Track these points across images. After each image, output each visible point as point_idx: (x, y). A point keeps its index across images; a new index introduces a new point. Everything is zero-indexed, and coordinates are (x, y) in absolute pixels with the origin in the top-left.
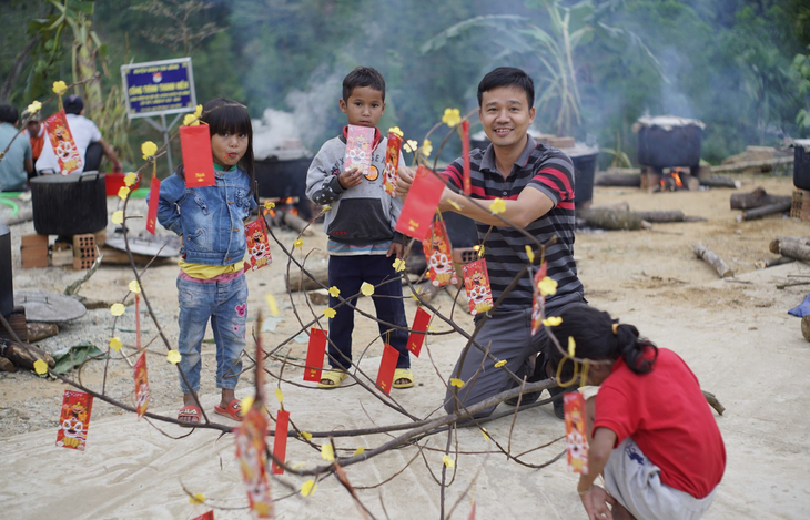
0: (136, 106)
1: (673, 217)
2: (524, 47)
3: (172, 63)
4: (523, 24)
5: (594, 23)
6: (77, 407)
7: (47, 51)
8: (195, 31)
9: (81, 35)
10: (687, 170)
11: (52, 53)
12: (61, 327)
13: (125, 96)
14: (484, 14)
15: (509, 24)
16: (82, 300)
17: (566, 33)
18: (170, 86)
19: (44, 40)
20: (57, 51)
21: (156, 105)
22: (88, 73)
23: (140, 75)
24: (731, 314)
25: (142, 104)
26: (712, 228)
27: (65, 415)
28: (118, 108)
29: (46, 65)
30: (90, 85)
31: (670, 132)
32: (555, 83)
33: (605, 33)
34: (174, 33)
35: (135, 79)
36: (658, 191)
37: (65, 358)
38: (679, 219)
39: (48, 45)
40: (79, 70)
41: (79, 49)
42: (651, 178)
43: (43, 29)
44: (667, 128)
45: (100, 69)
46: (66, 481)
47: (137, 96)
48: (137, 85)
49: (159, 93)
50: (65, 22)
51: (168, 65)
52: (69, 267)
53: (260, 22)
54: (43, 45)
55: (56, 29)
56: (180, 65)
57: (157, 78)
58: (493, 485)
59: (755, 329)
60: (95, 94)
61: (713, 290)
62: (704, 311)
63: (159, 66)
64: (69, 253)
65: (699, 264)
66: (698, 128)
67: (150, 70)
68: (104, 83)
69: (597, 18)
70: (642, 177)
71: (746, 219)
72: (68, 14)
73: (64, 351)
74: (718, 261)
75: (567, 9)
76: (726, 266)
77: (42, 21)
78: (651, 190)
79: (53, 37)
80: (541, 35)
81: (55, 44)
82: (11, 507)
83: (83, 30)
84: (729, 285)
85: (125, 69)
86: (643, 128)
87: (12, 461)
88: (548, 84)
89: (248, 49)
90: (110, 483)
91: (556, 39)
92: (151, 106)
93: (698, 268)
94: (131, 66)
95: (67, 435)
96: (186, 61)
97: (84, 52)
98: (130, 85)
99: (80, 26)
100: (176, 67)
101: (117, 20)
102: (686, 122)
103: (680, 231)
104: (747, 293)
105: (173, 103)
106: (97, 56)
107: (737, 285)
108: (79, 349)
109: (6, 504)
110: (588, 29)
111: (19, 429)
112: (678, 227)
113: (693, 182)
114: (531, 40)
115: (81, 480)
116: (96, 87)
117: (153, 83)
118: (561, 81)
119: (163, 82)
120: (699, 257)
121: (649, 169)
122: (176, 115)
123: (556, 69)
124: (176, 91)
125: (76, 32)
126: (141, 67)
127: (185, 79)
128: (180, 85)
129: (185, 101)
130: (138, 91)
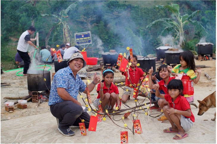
0: (78, 43)
1: (203, 66)
2: (171, 26)
3: (86, 33)
4: (171, 21)
5: (188, 19)
7: (57, 30)
8: (92, 25)
9: (65, 26)
10: (209, 55)
11: (58, 30)
13: (75, 41)
14: (161, 18)
15: (167, 20)
17: (181, 22)
19: (56, 27)
20: (59, 30)
21: (83, 43)
22: (67, 35)
23: (79, 36)
24: (207, 88)
25: (79, 42)
26: (212, 69)
28: (74, 43)
29: (57, 33)
30: (67, 38)
31: (205, 46)
32: (178, 35)
33: (191, 22)
34: (87, 26)
35: (78, 37)
36: (202, 60)
38: (204, 67)
39: (57, 29)
40: (65, 35)
41: (65, 29)
42: (201, 57)
43: (56, 25)
44: (204, 45)
45: (70, 34)
47: (78, 40)
48: (78, 38)
49: (83, 40)
50: (61, 23)
51: (85, 33)
54: (56, 29)
55: (59, 25)
56: (88, 33)
57: (83, 36)
59: (211, 91)
60: (69, 40)
61: (205, 83)
62: (201, 87)
63: (83, 33)
65: (205, 77)
66: (212, 45)
67: (81, 34)
68: (71, 37)
70: (198, 57)
72: (62, 21)
74: (208, 76)
75: (182, 16)
76: (210, 78)
77: (56, 23)
78: (200, 60)
79: (59, 27)
80: (175, 23)
81: (59, 28)
83: (66, 25)
84: (209, 82)
85: (75, 34)
86: (198, 45)
91: (179, 24)
92: (81, 43)
93: (204, 78)
94: (77, 34)
97: (66, 30)
98: (76, 38)
99: (65, 24)
100: (87, 34)
102: (209, 43)
103: (204, 70)
104: (212, 83)
105: (87, 42)
106: (69, 31)
107: (211, 81)
110: (187, 21)
112: (204, 69)
113: (211, 58)
114: (172, 24)
116: (69, 38)
117: (82, 37)
118: (180, 34)
119: (84, 37)
120: (205, 76)
121: (200, 55)
122: (87, 45)
124: (87, 39)
125: (64, 25)
126: (79, 34)
127: (89, 36)
128: (88, 38)
129: (89, 41)
130: (78, 39)
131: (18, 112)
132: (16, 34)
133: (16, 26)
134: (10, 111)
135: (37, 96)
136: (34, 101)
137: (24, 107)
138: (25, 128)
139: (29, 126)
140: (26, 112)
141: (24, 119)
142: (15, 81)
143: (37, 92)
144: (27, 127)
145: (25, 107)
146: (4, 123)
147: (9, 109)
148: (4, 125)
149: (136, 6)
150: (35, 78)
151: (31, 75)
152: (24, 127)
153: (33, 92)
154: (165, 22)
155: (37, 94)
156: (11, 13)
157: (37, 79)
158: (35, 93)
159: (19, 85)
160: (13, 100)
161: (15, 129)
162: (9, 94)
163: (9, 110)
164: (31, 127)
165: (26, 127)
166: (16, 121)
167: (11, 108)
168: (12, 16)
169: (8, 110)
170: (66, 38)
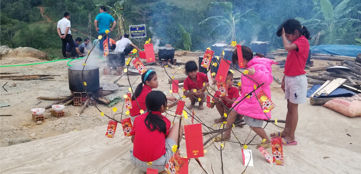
0: (132, 36)
2: (223, 24)
3: (141, 26)
4: (223, 18)
6: (113, 125)
8: (147, 18)
9: (120, 18)
12: (112, 92)
14: (215, 16)
15: (220, 18)
16: (118, 85)
17: (234, 21)
18: (141, 31)
21: (137, 35)
22: (121, 27)
25: (134, 35)
27: (109, 128)
32: (230, 33)
33: (243, 20)
34: (142, 18)
35: (132, 29)
37: (113, 101)
40: (119, 27)
44: (259, 44)
45: (124, 27)
46: (110, 144)
49: (138, 32)
50: (116, 15)
52: (115, 74)
53: (159, 18)
57: (137, 29)
58: (233, 151)
63: (138, 26)
64: (116, 71)
66: (267, 44)
67: (136, 27)
68: (125, 30)
69: (242, 17)
71: (281, 67)
72: (117, 13)
73: (112, 99)
75: (234, 15)
80: (227, 21)
82: (93, 153)
85: (130, 26)
86: (253, 44)
87: (95, 136)
88: (229, 33)
89: (156, 24)
90: (122, 145)
91: (231, 22)
95: (109, 133)
96: (144, 25)
97: (120, 22)
98: (131, 31)
99: (119, 16)
101: (128, 16)
105: (141, 35)
106: (123, 23)
108: (117, 99)
109: (91, 152)
110: (239, 20)
111: (98, 124)
114: (225, 22)
115: (114, 143)
116: (123, 31)
118: (232, 32)
119: (139, 30)
122: (142, 38)
123: (231, 29)
126: (134, 26)
127: (144, 30)
128: (143, 31)
129: (144, 35)
130: (133, 32)
131: (49, 123)
132: (76, 25)
133: (76, 18)
134: (39, 122)
135: (81, 98)
136: (77, 104)
137: (60, 115)
138: (48, 162)
139: (56, 158)
140: (61, 125)
141: (53, 140)
142: (61, 73)
143: (80, 93)
144: (53, 159)
145: (62, 114)
146: (19, 148)
147: (37, 118)
148: (17, 154)
149: (180, 8)
150: (78, 75)
151: (74, 71)
152: (48, 160)
153: (75, 92)
154: (218, 19)
155: (80, 96)
156: (69, 5)
157: (81, 77)
158: (78, 94)
159: (64, 79)
160: (49, 101)
161: (31, 164)
162: (47, 92)
163: (37, 120)
164: (59, 159)
165: (50, 159)
166: (38, 145)
167: (40, 118)
168: (70, 7)
169: (35, 120)
170: (120, 30)
